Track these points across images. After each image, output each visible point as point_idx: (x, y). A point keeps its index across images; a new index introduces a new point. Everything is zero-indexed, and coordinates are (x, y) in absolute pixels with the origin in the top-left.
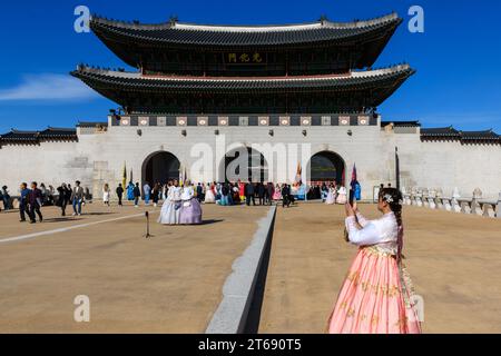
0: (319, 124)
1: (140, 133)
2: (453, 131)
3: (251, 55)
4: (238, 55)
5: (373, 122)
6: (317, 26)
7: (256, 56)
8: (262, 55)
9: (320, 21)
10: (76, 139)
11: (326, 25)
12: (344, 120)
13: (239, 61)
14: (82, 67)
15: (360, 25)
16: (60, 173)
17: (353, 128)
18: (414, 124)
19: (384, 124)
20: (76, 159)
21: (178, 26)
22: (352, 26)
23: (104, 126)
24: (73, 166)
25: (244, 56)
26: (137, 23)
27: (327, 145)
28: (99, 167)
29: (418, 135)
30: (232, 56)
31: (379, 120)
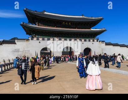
0: (86, 41)
1: (40, 42)
2: (111, 43)
3: (68, 23)
4: (65, 23)
5: (97, 41)
6: (82, 17)
7: (70, 23)
8: (71, 23)
9: (82, 16)
10: (15, 43)
11: (84, 17)
12: (91, 40)
13: (65, 24)
14: (23, 23)
15: (93, 18)
16: (10, 54)
17: (93, 42)
18: (104, 41)
19: (100, 41)
20: (15, 50)
21: (46, 13)
22: (91, 18)
23: (28, 40)
24: (14, 52)
25: (66, 23)
26: (36, 11)
27: (88, 46)
28: (27, 52)
29: (105, 44)
30: (64, 23)
31: (99, 41)
